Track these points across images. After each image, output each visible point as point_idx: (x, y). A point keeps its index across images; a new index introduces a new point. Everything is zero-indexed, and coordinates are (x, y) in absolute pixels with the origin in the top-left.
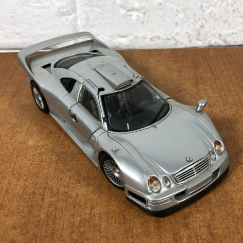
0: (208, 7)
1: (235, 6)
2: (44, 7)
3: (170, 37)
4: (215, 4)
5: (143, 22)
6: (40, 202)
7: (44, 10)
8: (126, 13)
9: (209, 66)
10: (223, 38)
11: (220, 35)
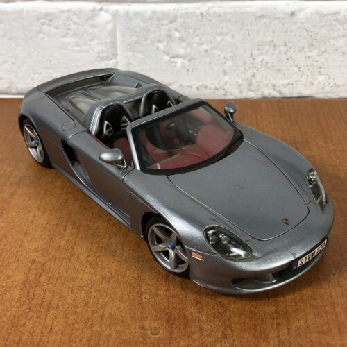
0: (259, 56)
1: (289, 54)
2: (83, 51)
3: (218, 87)
4: (267, 51)
5: (188, 70)
6: (62, 232)
7: (82, 54)
8: (170, 60)
9: (256, 118)
10: (277, 89)
11: (274, 85)
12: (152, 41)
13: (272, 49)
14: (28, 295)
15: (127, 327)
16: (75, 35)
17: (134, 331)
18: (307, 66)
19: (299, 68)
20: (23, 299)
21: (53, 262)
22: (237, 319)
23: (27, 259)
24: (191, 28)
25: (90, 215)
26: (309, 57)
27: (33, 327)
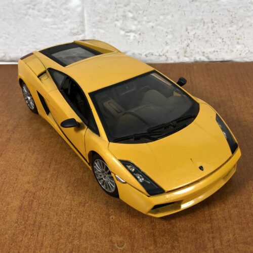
0: (192, 30)
1: (215, 29)
3: (161, 54)
4: (198, 27)
5: (139, 42)
7: (59, 30)
8: (125, 34)
10: (206, 55)
11: (203, 53)
12: (111, 20)
13: (202, 25)
14: (24, 218)
15: (99, 241)
16: (53, 16)
17: (104, 245)
18: (229, 38)
19: (223, 39)
20: (20, 221)
21: (42, 191)
22: (182, 233)
23: (22, 189)
24: (140, 10)
25: (68, 155)
26: (230, 31)
27: (28, 242)
